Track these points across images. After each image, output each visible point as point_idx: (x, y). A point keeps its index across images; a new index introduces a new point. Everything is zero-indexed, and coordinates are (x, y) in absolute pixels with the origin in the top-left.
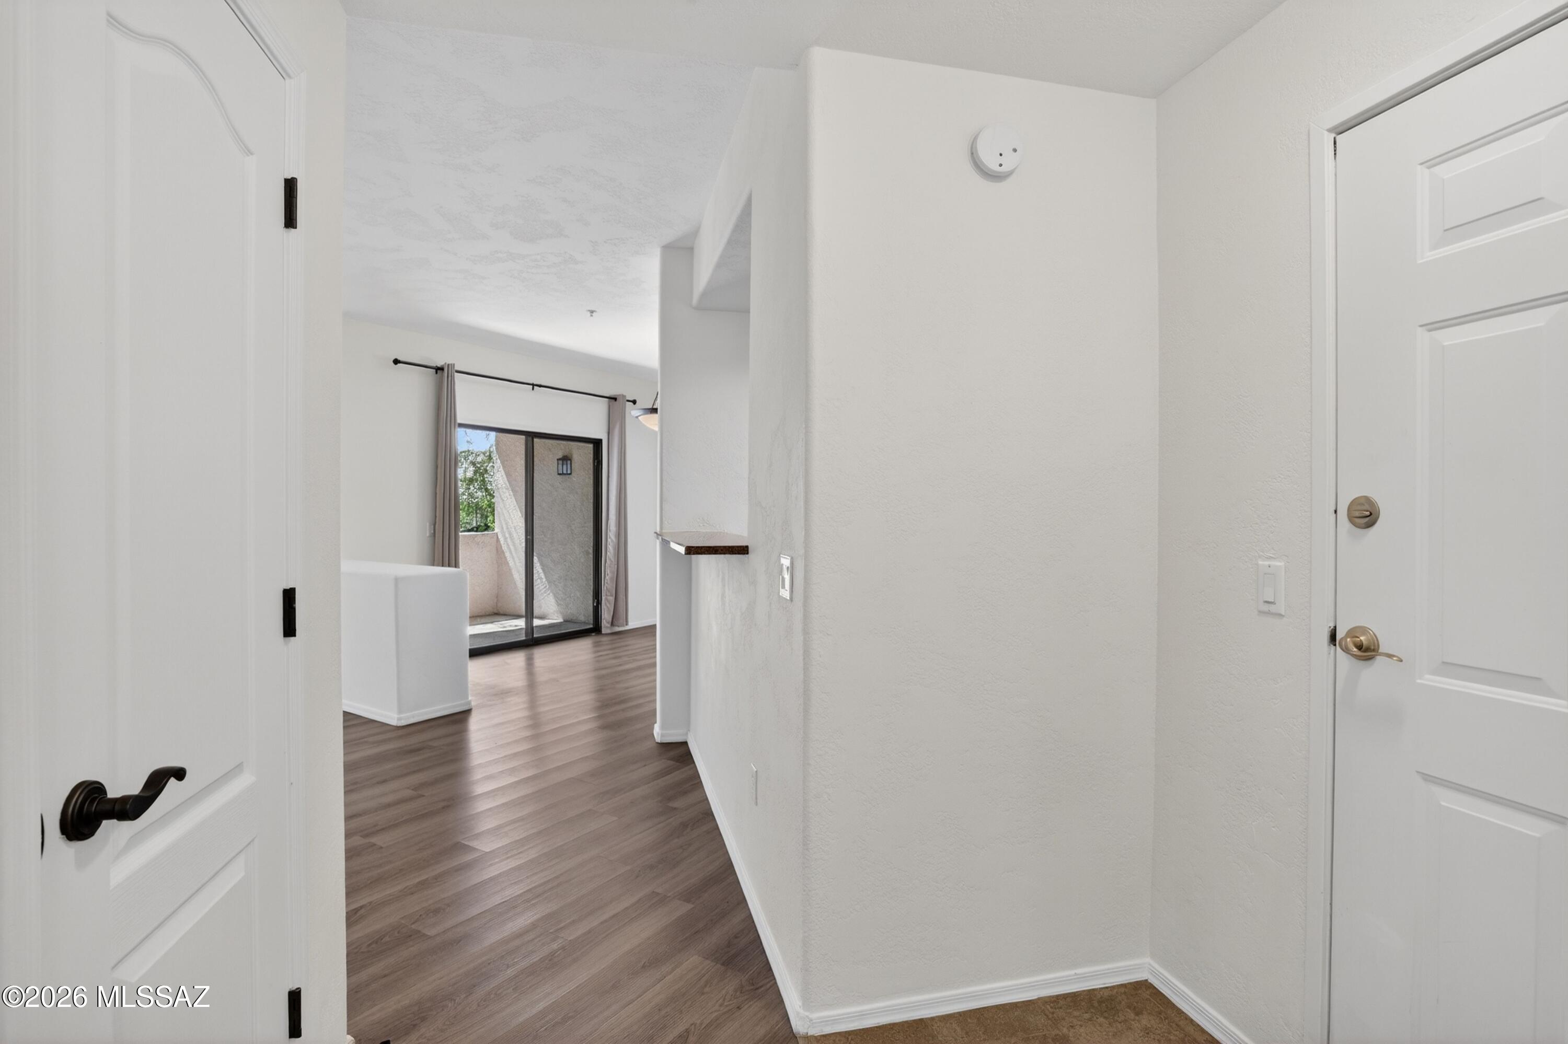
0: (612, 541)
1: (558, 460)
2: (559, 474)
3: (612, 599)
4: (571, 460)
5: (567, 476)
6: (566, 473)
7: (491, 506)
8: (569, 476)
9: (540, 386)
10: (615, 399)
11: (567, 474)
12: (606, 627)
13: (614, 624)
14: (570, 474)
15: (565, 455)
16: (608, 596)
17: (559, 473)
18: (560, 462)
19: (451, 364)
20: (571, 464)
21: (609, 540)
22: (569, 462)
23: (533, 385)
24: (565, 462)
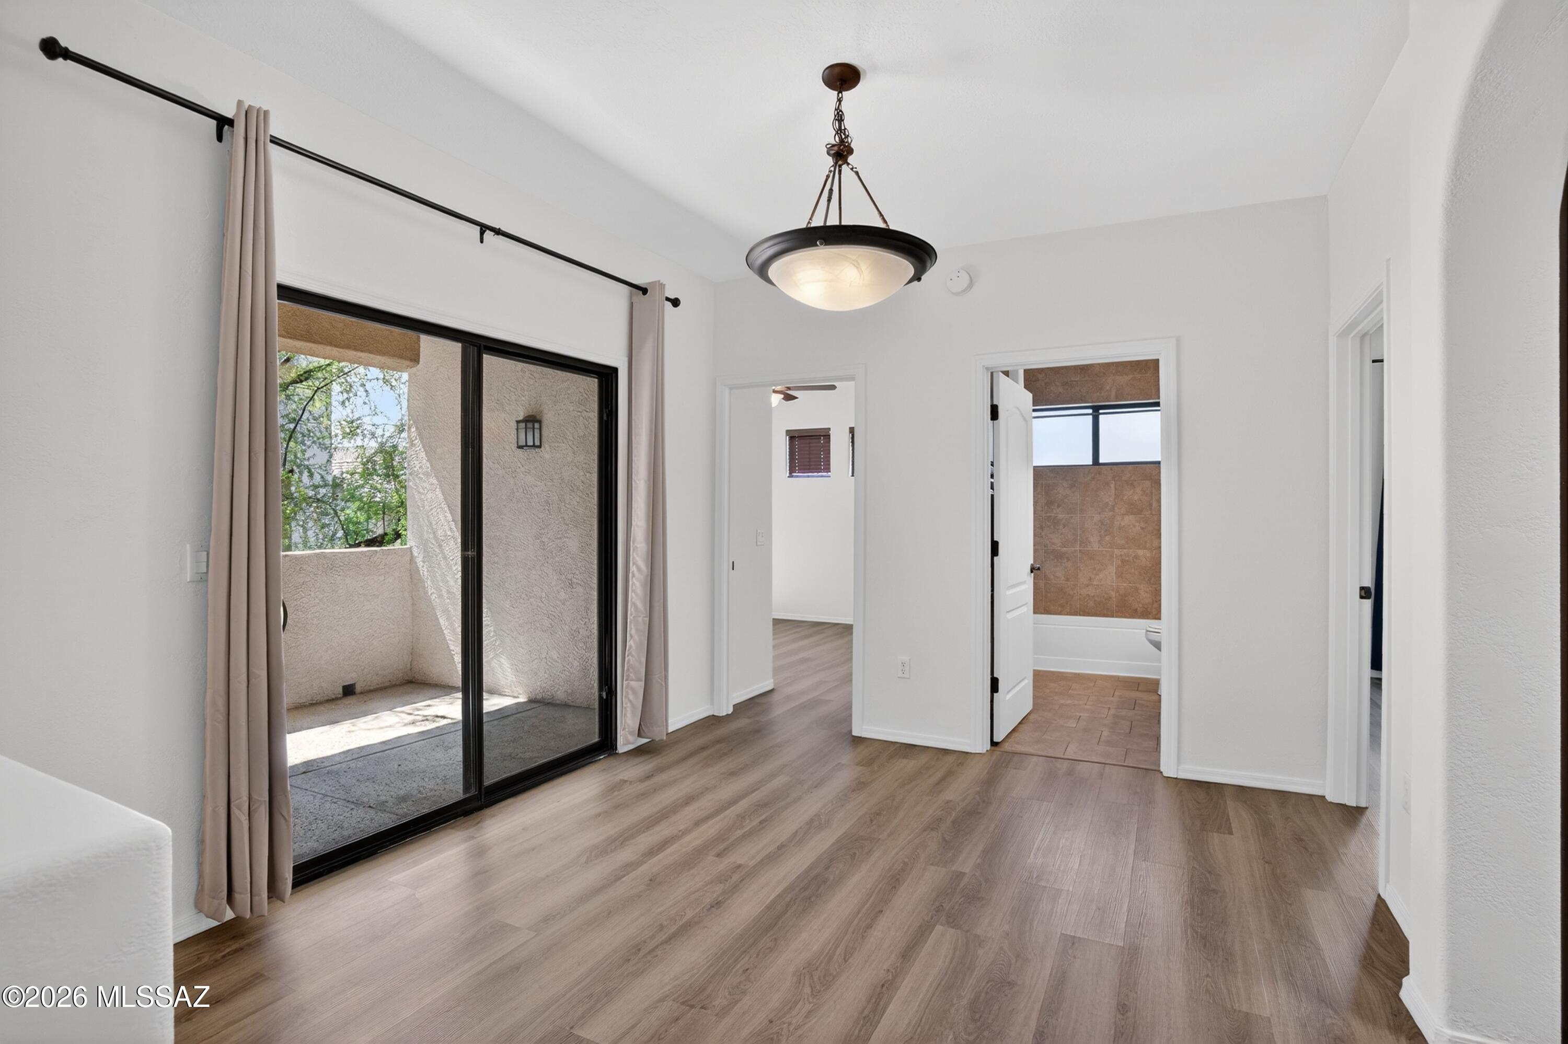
0: (639, 569)
1: (518, 422)
2: (520, 447)
3: (639, 686)
4: (540, 422)
5: (533, 451)
6: (532, 444)
7: (402, 504)
8: (537, 450)
9: (498, 232)
10: (644, 291)
11: (534, 446)
12: (626, 740)
13: (643, 734)
14: (540, 447)
15: (531, 414)
16: (632, 680)
17: (520, 444)
18: (523, 425)
19: (258, 110)
20: (540, 429)
21: (633, 568)
22: (537, 425)
23: (484, 228)
24: (530, 425)
